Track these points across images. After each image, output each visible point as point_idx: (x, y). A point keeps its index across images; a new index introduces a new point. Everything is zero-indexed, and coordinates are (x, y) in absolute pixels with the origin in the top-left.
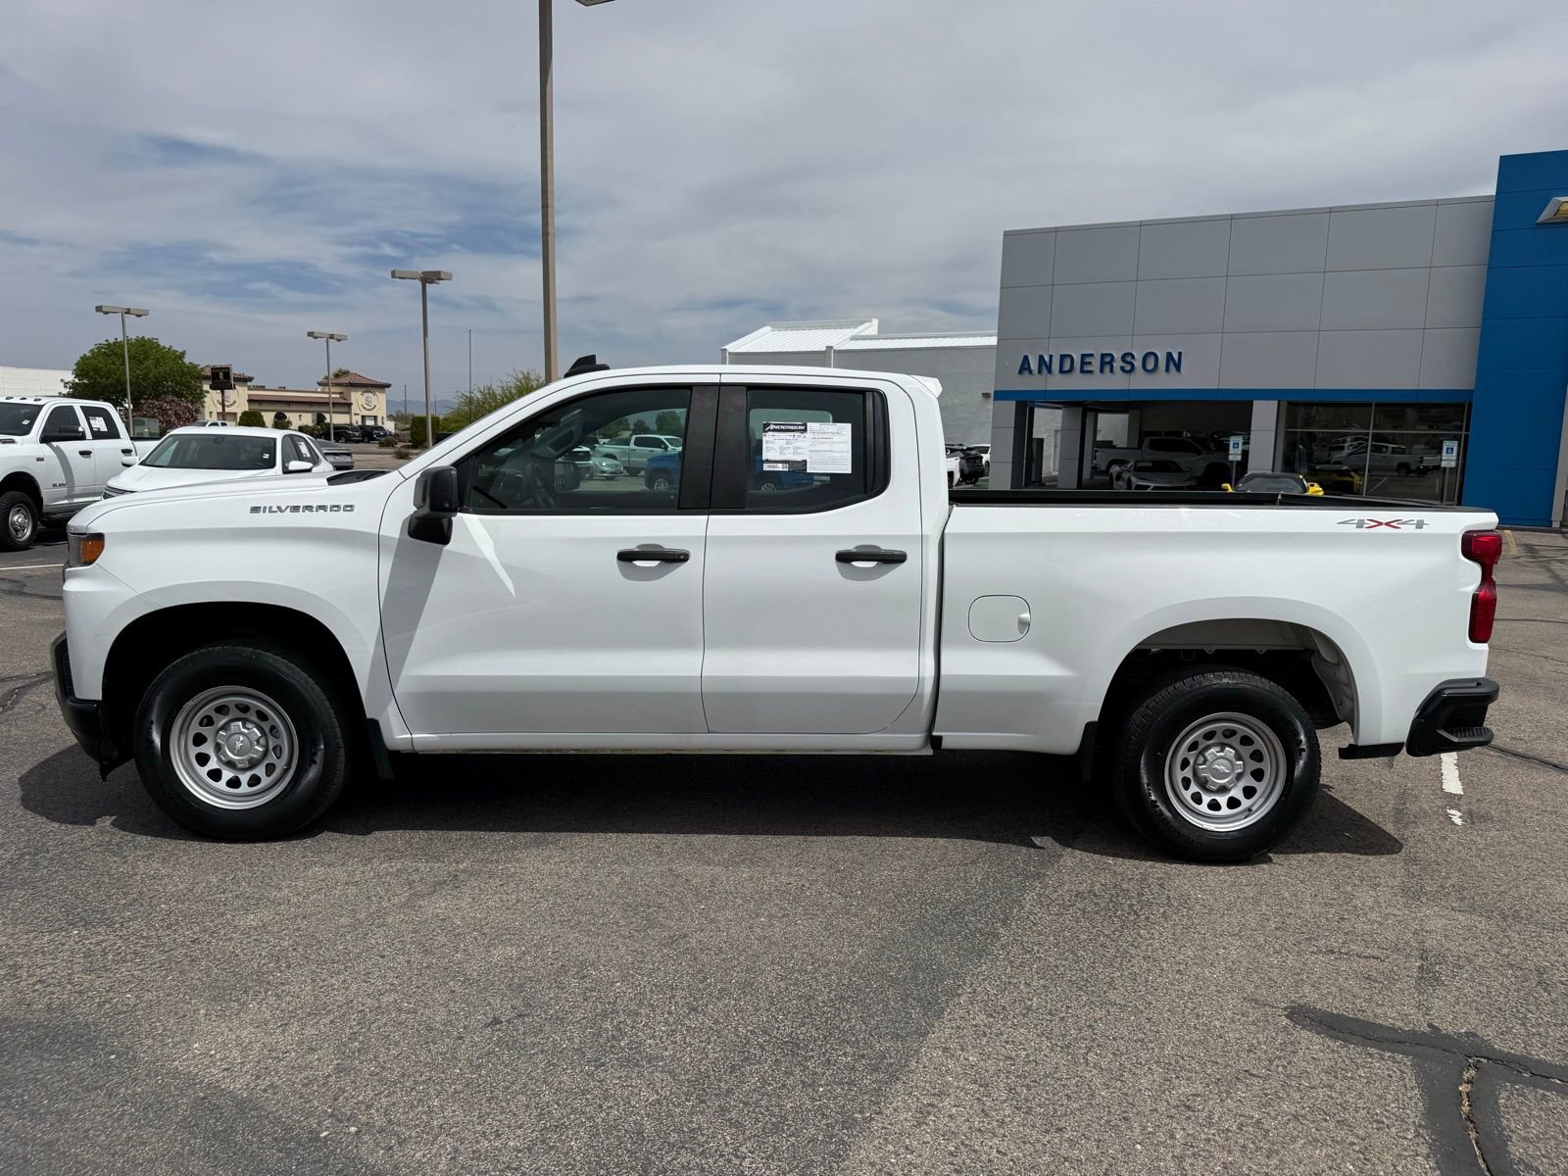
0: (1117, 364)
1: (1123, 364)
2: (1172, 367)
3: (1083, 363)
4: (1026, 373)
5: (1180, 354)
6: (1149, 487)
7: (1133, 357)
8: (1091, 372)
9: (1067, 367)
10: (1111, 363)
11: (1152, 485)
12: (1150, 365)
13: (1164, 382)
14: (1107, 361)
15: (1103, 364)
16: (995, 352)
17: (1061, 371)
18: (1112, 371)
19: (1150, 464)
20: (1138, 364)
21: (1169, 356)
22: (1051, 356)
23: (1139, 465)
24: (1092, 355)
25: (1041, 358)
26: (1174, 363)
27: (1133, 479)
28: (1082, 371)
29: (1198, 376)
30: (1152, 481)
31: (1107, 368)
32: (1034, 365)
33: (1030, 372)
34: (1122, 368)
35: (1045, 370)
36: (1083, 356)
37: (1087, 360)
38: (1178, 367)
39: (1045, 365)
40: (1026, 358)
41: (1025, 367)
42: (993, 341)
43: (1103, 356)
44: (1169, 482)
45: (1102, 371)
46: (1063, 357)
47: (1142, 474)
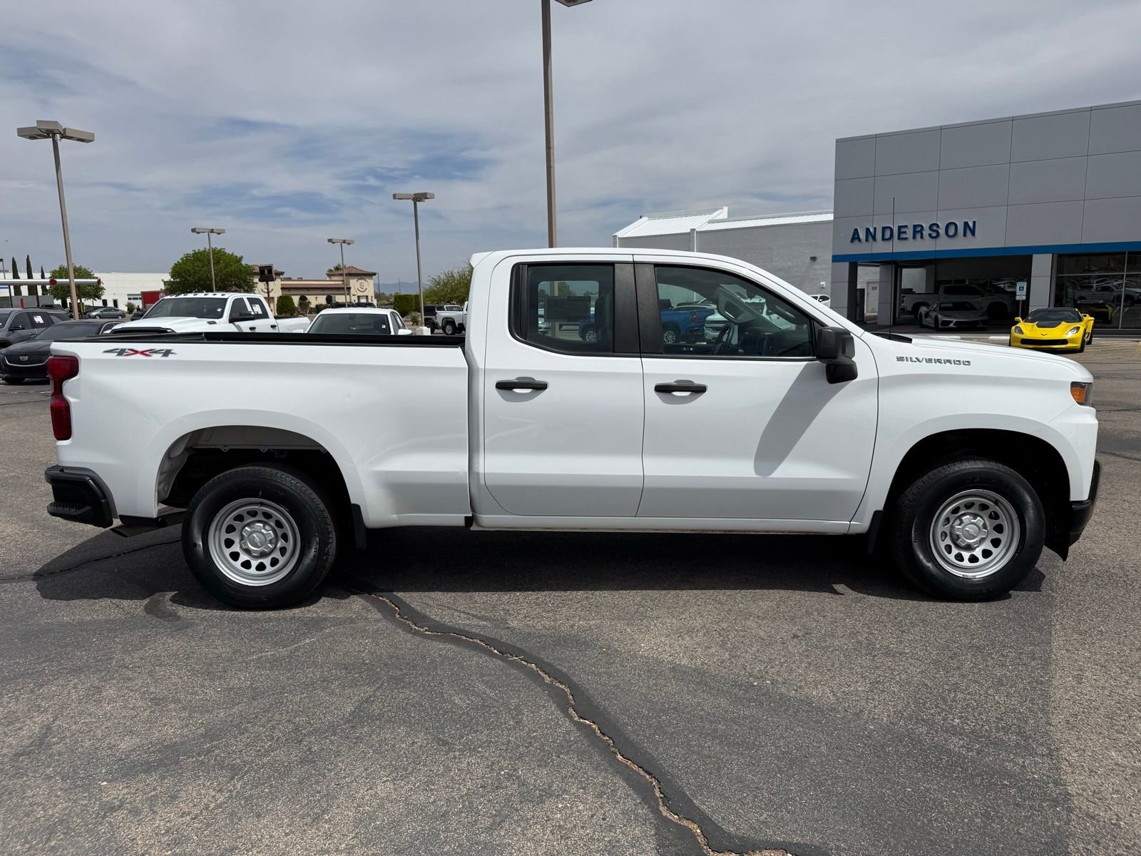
0: (926, 232)
1: (930, 232)
2: (968, 233)
3: (900, 233)
4: (857, 241)
5: (974, 223)
6: (952, 322)
7: (938, 226)
8: (906, 238)
9: (888, 235)
10: (921, 232)
11: (955, 320)
12: (951, 232)
13: (962, 243)
14: (918, 230)
15: (915, 232)
16: (832, 226)
17: (883, 239)
18: (922, 237)
19: (951, 305)
20: (942, 231)
21: (966, 224)
22: (875, 228)
23: (942, 305)
24: (907, 226)
25: (868, 230)
26: (970, 229)
27: (940, 316)
28: (899, 238)
29: (988, 239)
30: (954, 317)
31: (918, 236)
32: (862, 235)
33: (860, 240)
34: (930, 235)
35: (870, 238)
36: (900, 227)
37: (903, 230)
38: (973, 233)
39: (870, 235)
40: (856, 231)
41: (855, 237)
42: (830, 217)
43: (915, 227)
44: (968, 318)
45: (914, 237)
46: (884, 229)
47: (946, 313)
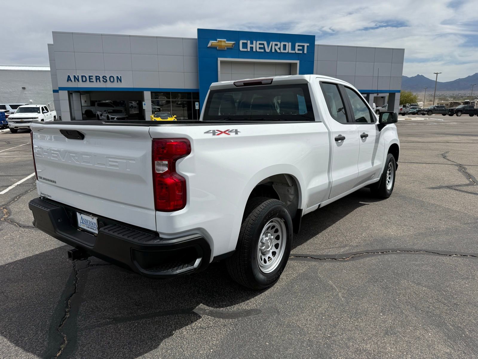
0: (101, 79)
1: (103, 79)
2: (119, 81)
3: (90, 79)
4: (70, 81)
5: (121, 77)
6: (115, 118)
7: (106, 77)
8: (93, 82)
9: (84, 79)
10: (99, 79)
11: (116, 117)
12: (112, 80)
13: (116, 85)
14: (98, 78)
15: (96, 79)
17: (83, 81)
18: (100, 81)
19: (112, 111)
20: (108, 79)
21: (117, 77)
22: (78, 76)
23: (109, 111)
24: (92, 76)
25: (75, 76)
26: (119, 79)
27: (110, 116)
28: (90, 81)
29: (127, 84)
30: (116, 116)
31: (98, 81)
32: (73, 79)
33: (71, 81)
34: (103, 81)
35: (76, 80)
36: (89, 76)
37: (91, 78)
38: (121, 81)
39: (76, 79)
40: (69, 76)
41: (69, 79)
43: (96, 77)
44: (121, 116)
45: (96, 81)
46: (82, 76)
47: (111, 114)
